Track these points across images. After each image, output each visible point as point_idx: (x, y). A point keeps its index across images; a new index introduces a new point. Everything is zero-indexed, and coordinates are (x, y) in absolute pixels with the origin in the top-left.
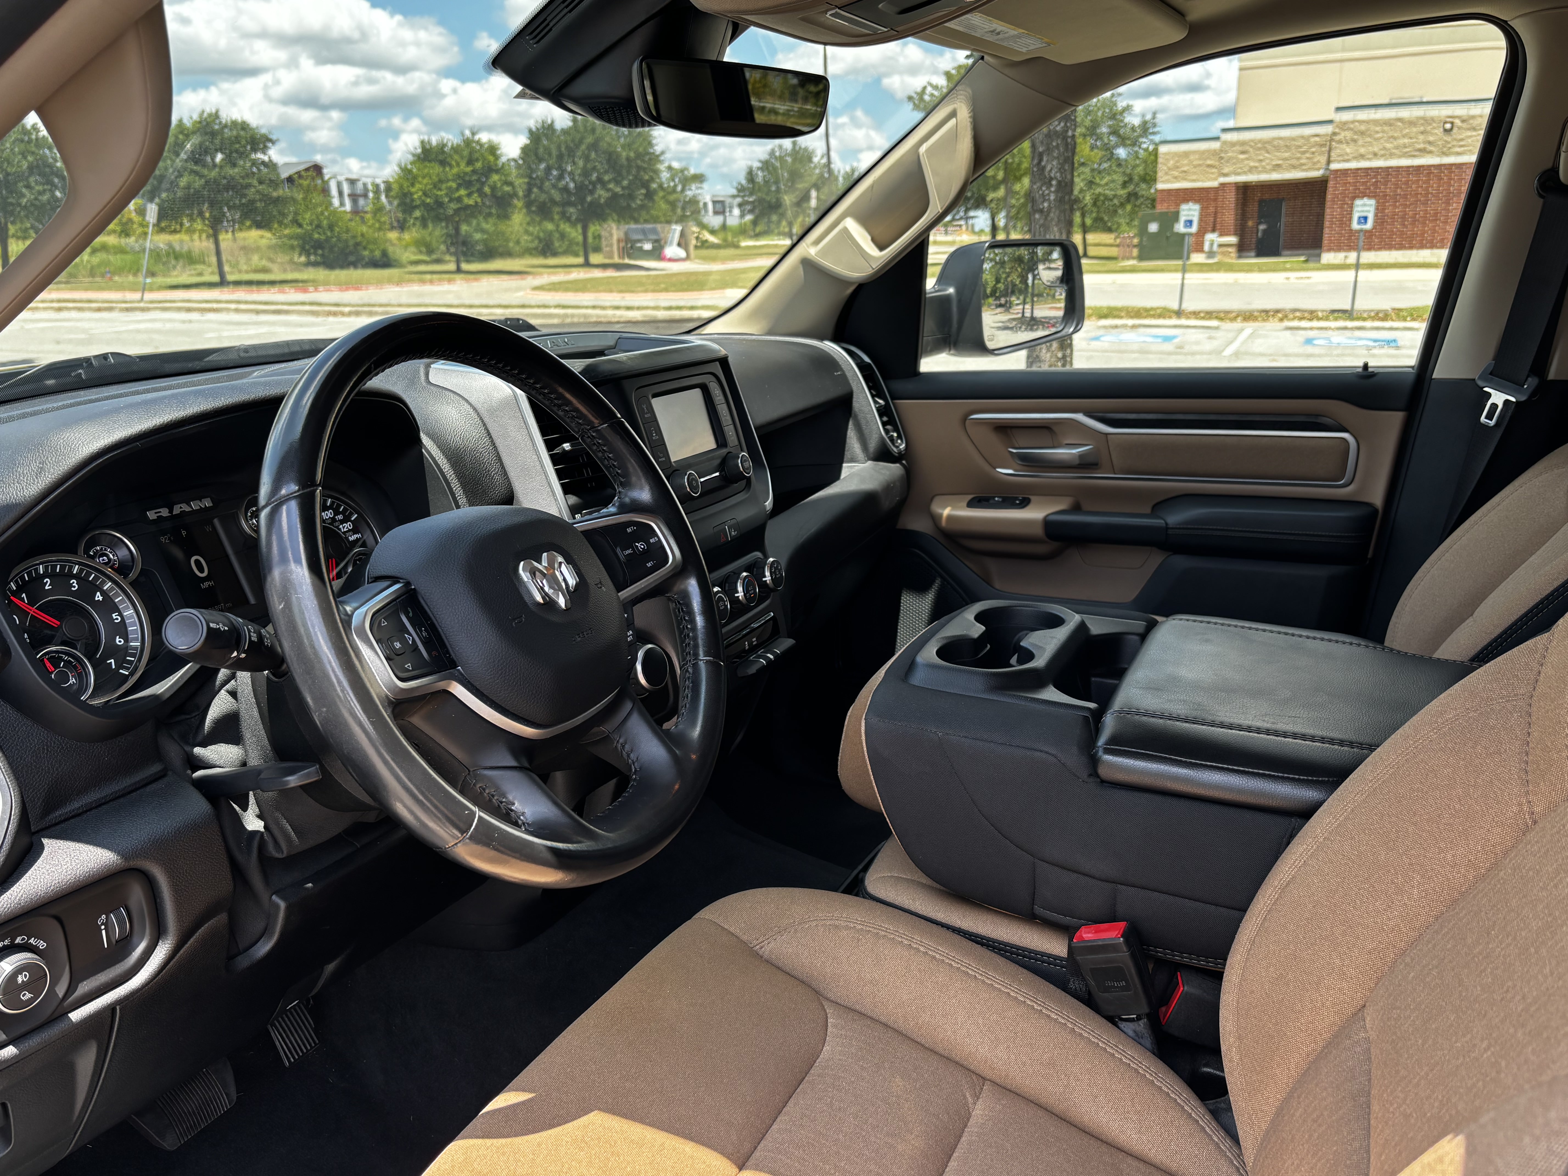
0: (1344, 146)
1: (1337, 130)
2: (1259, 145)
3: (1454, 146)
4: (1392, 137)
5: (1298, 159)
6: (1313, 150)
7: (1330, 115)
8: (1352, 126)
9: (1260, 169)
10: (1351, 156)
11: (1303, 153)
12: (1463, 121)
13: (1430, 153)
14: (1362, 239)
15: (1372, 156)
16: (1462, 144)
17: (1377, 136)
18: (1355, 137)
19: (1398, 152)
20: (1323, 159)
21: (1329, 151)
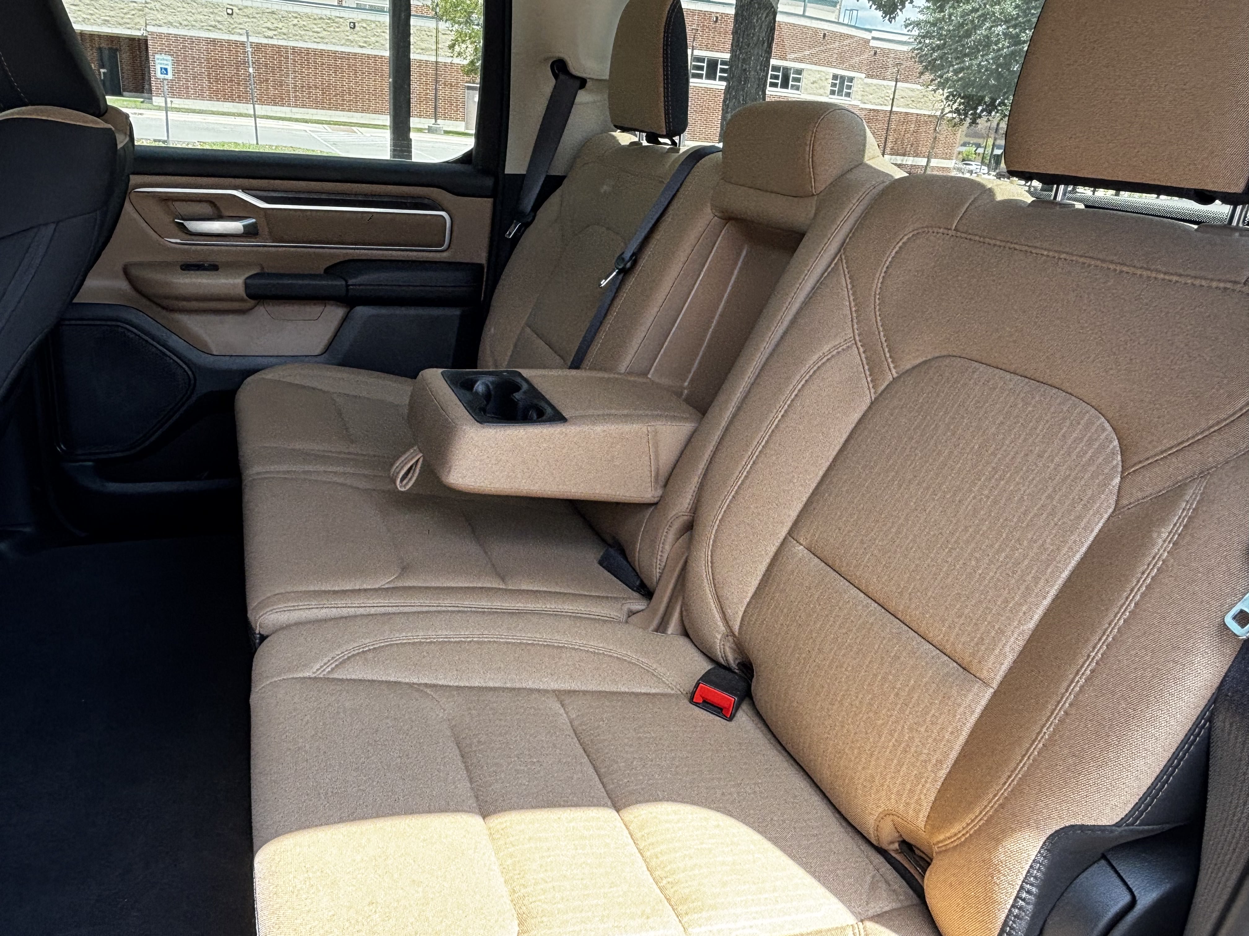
0: (155, 13)
2: (88, 2)
3: (236, 27)
4: (190, 12)
5: (122, 18)
6: (133, 12)
9: (92, 21)
10: (163, 21)
11: (125, 14)
12: (239, 9)
13: (219, 29)
14: (166, 87)
15: (178, 25)
16: (241, 26)
17: (179, 9)
18: (163, 8)
19: (197, 25)
20: (142, 22)
21: (145, 15)
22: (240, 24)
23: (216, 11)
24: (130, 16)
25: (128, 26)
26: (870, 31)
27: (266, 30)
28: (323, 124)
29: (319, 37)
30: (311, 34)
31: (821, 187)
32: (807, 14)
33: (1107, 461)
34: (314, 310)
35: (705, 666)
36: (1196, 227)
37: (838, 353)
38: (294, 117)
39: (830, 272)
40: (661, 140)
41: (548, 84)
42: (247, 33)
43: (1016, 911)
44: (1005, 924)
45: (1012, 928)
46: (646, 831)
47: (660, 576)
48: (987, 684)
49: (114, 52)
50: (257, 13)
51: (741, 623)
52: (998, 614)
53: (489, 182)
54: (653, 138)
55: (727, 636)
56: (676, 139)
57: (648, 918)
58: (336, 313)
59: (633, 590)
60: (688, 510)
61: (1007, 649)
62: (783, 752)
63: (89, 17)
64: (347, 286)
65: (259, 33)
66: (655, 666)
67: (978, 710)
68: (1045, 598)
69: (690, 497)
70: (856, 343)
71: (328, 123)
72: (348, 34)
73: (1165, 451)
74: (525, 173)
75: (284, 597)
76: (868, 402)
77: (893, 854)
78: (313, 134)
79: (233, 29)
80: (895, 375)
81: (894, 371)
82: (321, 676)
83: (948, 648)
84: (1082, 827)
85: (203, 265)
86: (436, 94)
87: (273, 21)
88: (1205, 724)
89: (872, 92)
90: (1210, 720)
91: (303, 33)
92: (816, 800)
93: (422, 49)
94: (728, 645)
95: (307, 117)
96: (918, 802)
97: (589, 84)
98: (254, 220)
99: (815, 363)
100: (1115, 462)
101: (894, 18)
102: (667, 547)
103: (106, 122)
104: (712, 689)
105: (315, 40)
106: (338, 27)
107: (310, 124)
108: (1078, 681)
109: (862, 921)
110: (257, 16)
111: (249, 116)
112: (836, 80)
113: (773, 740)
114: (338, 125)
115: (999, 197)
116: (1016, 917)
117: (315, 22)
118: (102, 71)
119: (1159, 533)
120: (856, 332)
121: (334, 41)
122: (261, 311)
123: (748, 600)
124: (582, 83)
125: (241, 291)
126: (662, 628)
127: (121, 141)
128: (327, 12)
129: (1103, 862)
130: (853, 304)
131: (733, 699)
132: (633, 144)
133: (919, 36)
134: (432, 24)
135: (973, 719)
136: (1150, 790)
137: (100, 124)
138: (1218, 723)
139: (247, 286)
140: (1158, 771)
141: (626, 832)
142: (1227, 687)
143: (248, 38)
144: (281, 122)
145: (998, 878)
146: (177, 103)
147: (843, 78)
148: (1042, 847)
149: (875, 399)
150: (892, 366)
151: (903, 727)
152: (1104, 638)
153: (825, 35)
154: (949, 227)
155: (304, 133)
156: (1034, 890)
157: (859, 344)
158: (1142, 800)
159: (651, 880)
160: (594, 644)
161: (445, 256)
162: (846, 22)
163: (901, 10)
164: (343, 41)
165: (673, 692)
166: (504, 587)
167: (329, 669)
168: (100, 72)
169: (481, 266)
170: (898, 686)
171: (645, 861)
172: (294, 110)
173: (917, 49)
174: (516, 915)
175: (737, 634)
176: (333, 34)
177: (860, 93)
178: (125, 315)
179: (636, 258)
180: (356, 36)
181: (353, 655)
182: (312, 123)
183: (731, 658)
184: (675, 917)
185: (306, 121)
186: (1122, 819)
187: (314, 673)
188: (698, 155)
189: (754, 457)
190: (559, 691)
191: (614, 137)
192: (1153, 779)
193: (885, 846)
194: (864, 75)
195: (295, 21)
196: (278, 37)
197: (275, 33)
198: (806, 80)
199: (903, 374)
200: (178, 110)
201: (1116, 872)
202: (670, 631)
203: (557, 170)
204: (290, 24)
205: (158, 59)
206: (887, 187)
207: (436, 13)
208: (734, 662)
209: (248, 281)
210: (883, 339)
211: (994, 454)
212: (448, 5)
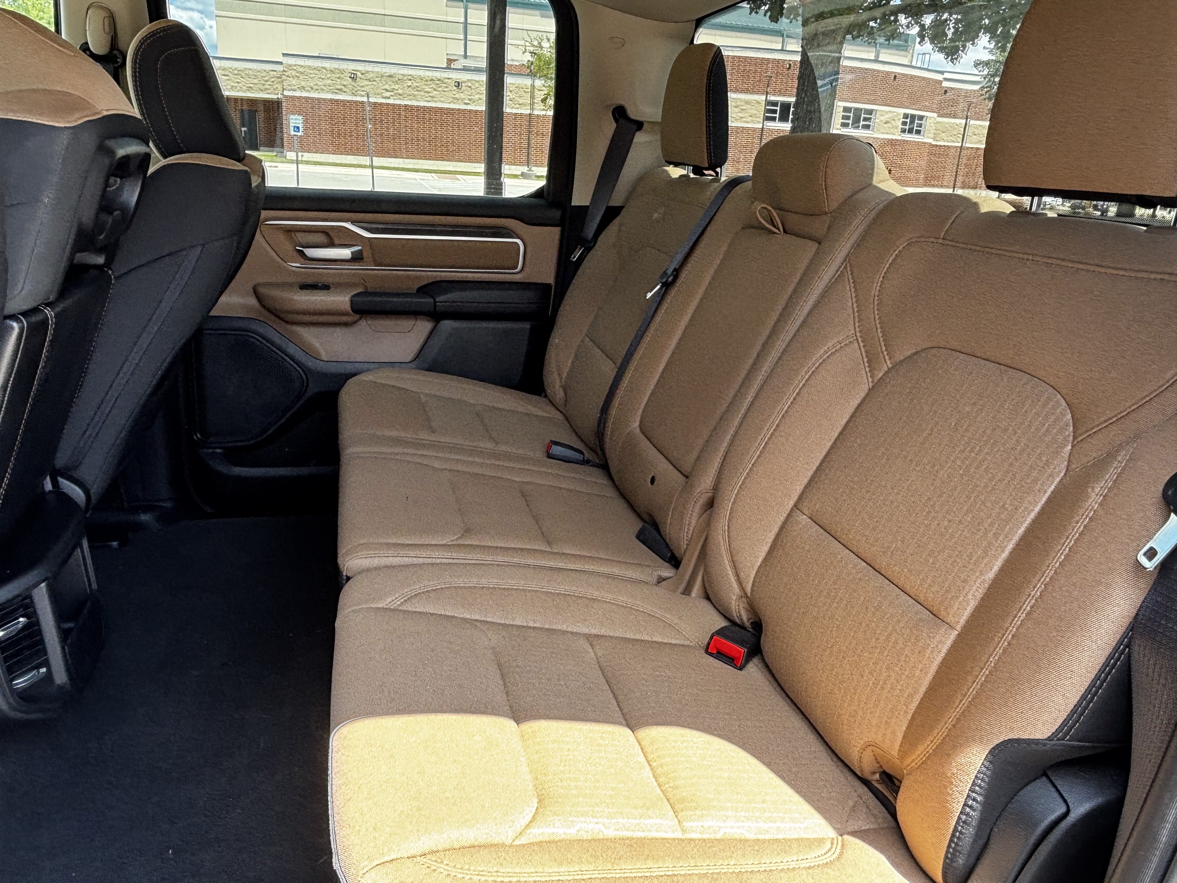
0: (291, 79)
1: (286, 69)
2: (236, 72)
3: (359, 90)
4: (321, 78)
5: (264, 85)
6: (273, 80)
7: (280, 59)
8: (295, 68)
9: (238, 88)
10: (297, 86)
11: (266, 81)
12: (362, 74)
13: (345, 92)
14: (296, 142)
15: (310, 89)
16: (363, 89)
17: (311, 76)
18: (298, 74)
19: (326, 89)
20: (280, 87)
21: (282, 82)
22: (363, 87)
23: (342, 76)
24: (270, 83)
25: (268, 91)
26: (942, 73)
27: (384, 91)
28: (431, 173)
29: (430, 96)
30: (422, 93)
31: (834, 205)
32: (880, 59)
33: (1061, 431)
34: (406, 323)
35: (721, 623)
36: (1145, 228)
37: (841, 347)
38: (406, 167)
39: (837, 279)
40: (706, 172)
41: (610, 127)
42: (368, 95)
43: (964, 817)
44: (955, 830)
45: (961, 833)
46: (655, 747)
47: (687, 548)
48: (952, 628)
49: (253, 113)
50: (377, 77)
51: (753, 585)
52: (964, 566)
53: (557, 214)
54: (698, 170)
55: (742, 597)
56: (718, 170)
57: (648, 809)
58: (424, 327)
59: (665, 560)
60: (711, 488)
61: (970, 596)
62: (787, 698)
63: (236, 85)
64: (435, 302)
65: (378, 94)
66: (676, 621)
67: (945, 650)
68: (1003, 552)
69: (712, 476)
70: (857, 339)
71: (435, 172)
72: (455, 93)
73: (1108, 420)
74: (588, 204)
75: (367, 546)
76: (865, 388)
77: (876, 785)
78: (422, 182)
79: (356, 91)
80: (890, 366)
81: (888, 362)
82: (392, 607)
83: (922, 599)
84: (1018, 741)
85: (317, 285)
86: (529, 143)
87: (391, 83)
88: (1124, 650)
89: (944, 130)
90: (1128, 646)
91: (416, 93)
92: (811, 737)
93: (520, 104)
94: (741, 605)
95: (417, 167)
96: (893, 733)
97: (645, 126)
98: (360, 248)
99: (821, 357)
100: (1067, 433)
101: (956, 59)
102: (694, 522)
103: (244, 165)
104: (724, 641)
105: (426, 99)
106: (446, 87)
107: (420, 173)
108: (1020, 617)
109: (841, 835)
110: (377, 79)
111: (365, 167)
112: (907, 118)
113: (778, 689)
114: (444, 173)
115: (984, 209)
116: (965, 822)
117: (427, 83)
118: (243, 129)
119: (1093, 488)
120: (857, 329)
121: (442, 99)
122: (363, 323)
123: (759, 564)
124: (639, 125)
125: (347, 307)
126: (687, 591)
127: (255, 181)
128: (437, 75)
129: (1044, 779)
130: (855, 305)
131: (744, 650)
132: (681, 176)
133: (988, 75)
134: (528, 82)
135: (939, 659)
136: (1076, 708)
137: (239, 166)
138: (1135, 648)
139: (352, 302)
140: (1083, 690)
141: (637, 746)
142: (1140, 617)
143: (368, 99)
144: (394, 172)
145: (951, 789)
146: (307, 156)
147: (913, 117)
148: (985, 759)
149: (873, 386)
150: (887, 357)
151: (882, 667)
152: (1043, 579)
153: (895, 77)
154: (938, 236)
155: (415, 181)
156: (979, 798)
157: (860, 339)
158: (1070, 717)
159: (656, 784)
160: (622, 599)
161: (518, 278)
162: (919, 65)
163: (963, 51)
164: (451, 99)
165: (691, 644)
166: (550, 550)
167: (399, 603)
168: (241, 131)
169: (549, 286)
170: (878, 632)
171: (652, 769)
172: (407, 161)
173: (987, 87)
174: (536, 796)
175: (749, 595)
176: (443, 93)
177: (933, 131)
178: (254, 326)
179: (677, 273)
180: (462, 94)
181: (419, 593)
182: (422, 172)
183: (745, 618)
184: (672, 813)
185: (417, 171)
186: (1053, 733)
187: (387, 605)
188: (735, 183)
189: (766, 439)
190: (590, 635)
191: (667, 172)
192: (1079, 698)
193: (867, 776)
194: (935, 115)
195: (410, 83)
196: (395, 97)
197: (392, 94)
198: (877, 120)
199: (897, 364)
200: (308, 163)
201: (1055, 787)
202: (693, 595)
203: (616, 200)
204: (405, 85)
205: (292, 119)
206: (889, 204)
207: (531, 71)
208: (748, 621)
209: (354, 299)
210: (880, 335)
211: (967, 430)
212: (542, 63)
